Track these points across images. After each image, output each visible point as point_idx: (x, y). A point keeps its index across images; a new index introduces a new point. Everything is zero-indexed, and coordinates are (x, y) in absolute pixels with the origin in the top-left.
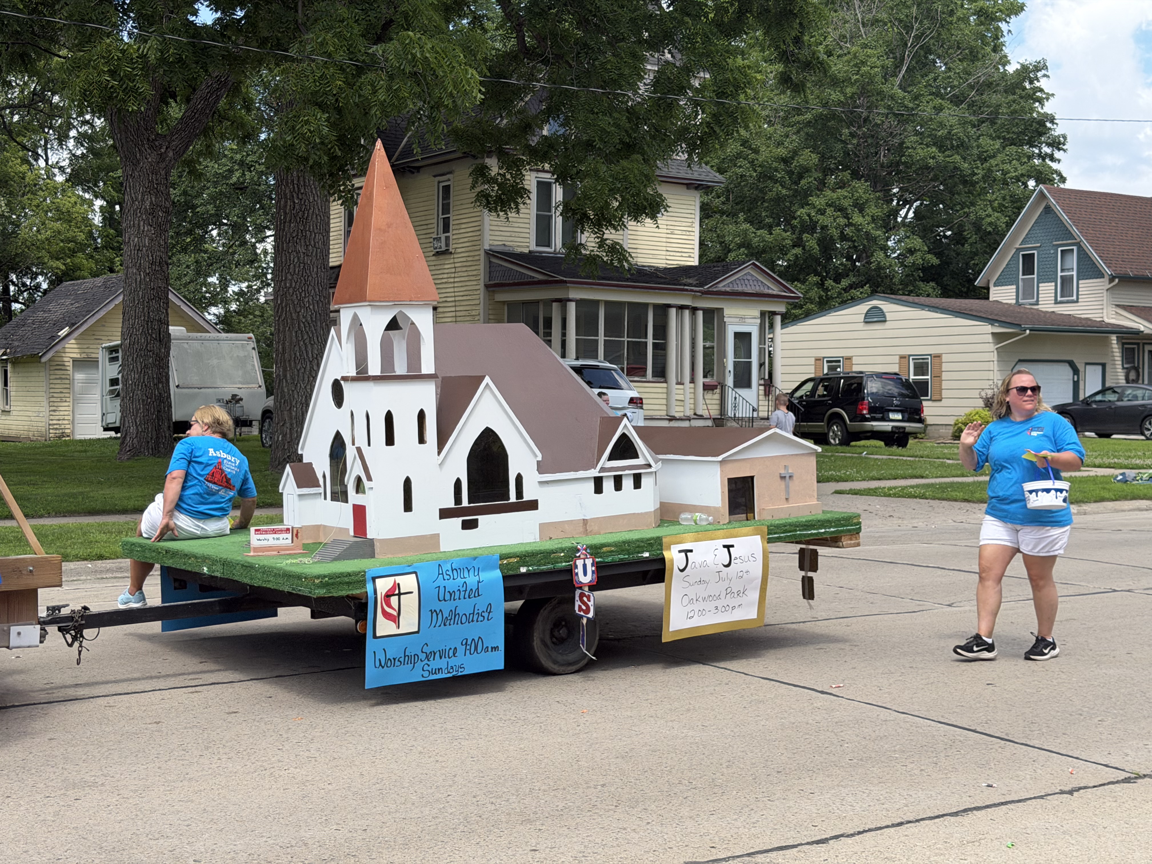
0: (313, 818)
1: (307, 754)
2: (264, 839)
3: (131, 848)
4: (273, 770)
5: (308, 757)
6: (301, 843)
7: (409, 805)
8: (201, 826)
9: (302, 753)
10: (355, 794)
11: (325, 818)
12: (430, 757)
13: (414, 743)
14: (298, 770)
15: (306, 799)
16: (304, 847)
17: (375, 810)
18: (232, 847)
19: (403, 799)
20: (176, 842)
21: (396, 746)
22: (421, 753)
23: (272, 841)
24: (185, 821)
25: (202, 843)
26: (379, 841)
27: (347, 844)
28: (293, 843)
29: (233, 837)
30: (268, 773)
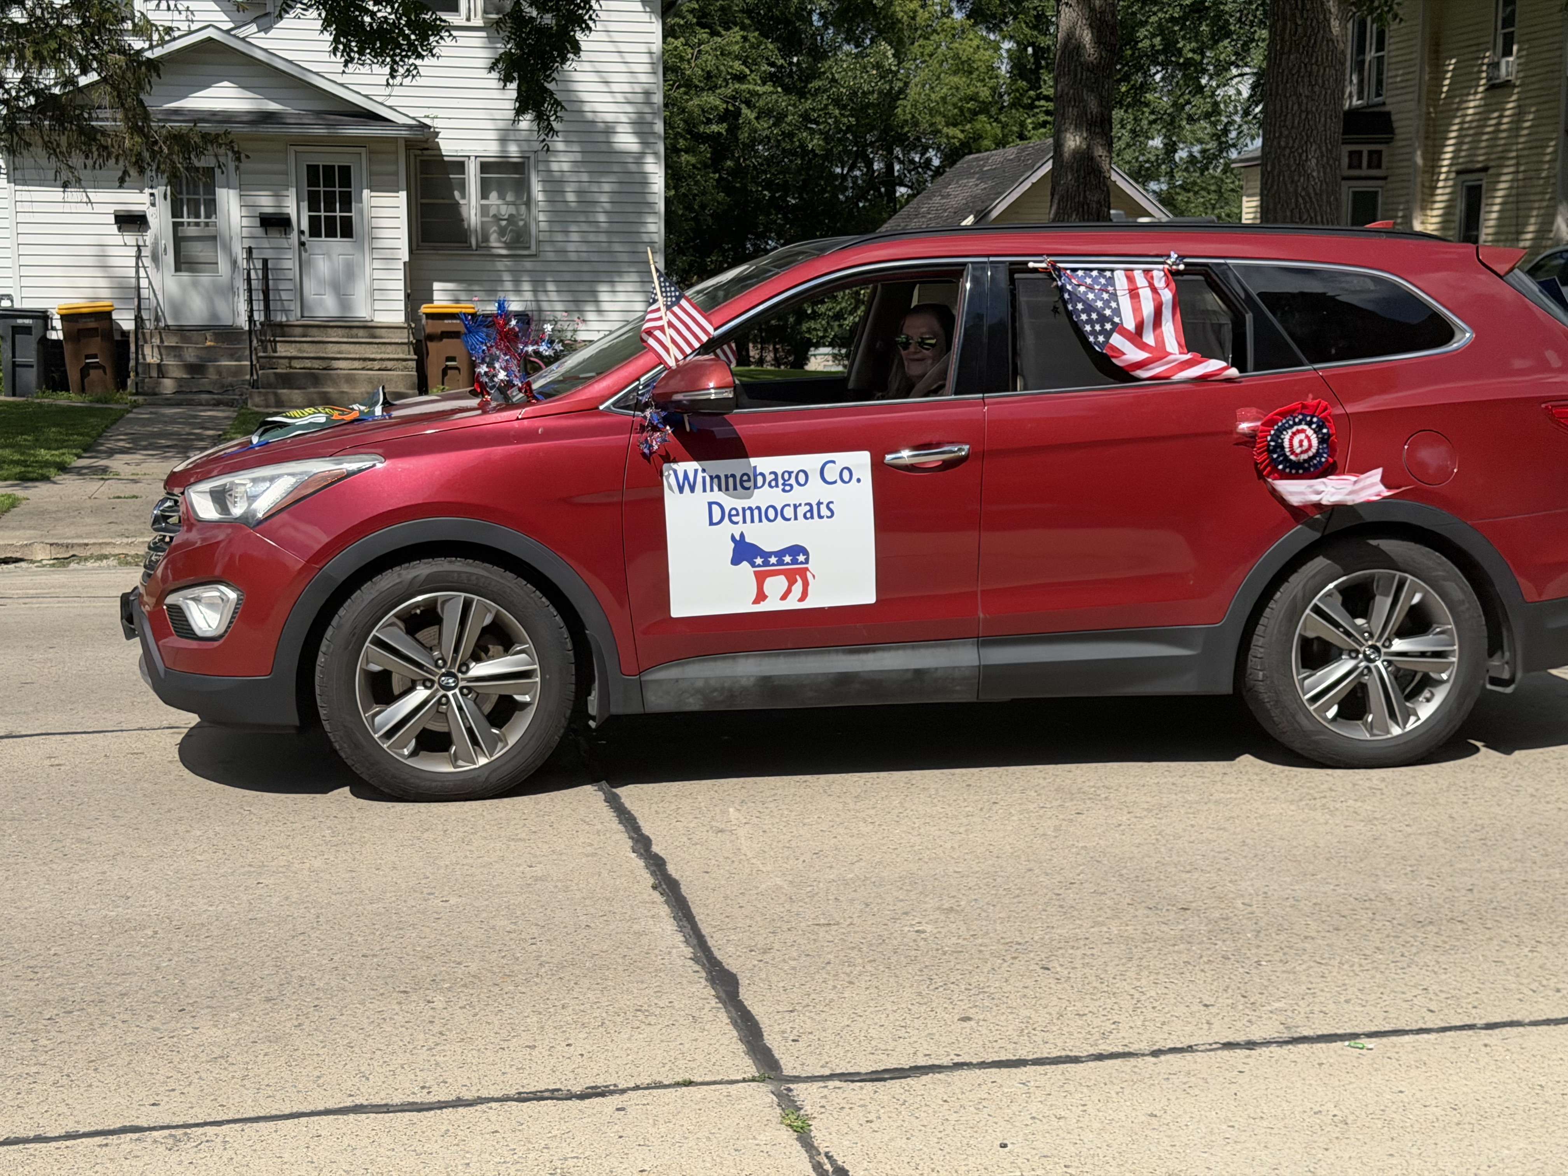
0: (1393, 867)
1: (1368, 784)
2: (1332, 887)
3: (1160, 879)
4: (1324, 801)
5: (1370, 788)
6: (1383, 897)
7: (1529, 864)
8: (1244, 862)
9: (1361, 782)
10: (1445, 841)
11: (1409, 869)
12: (1548, 803)
13: (1520, 782)
14: (1359, 804)
15: (1379, 842)
16: (1388, 903)
17: (1479, 866)
18: (1289, 891)
19: (1519, 856)
20: (1214, 877)
21: (1495, 784)
22: (1532, 796)
23: (1342, 891)
24: (1219, 852)
25: (1249, 883)
26: (1492, 906)
27: (1447, 906)
28: (1372, 896)
29: (1288, 880)
30: (1319, 803)
